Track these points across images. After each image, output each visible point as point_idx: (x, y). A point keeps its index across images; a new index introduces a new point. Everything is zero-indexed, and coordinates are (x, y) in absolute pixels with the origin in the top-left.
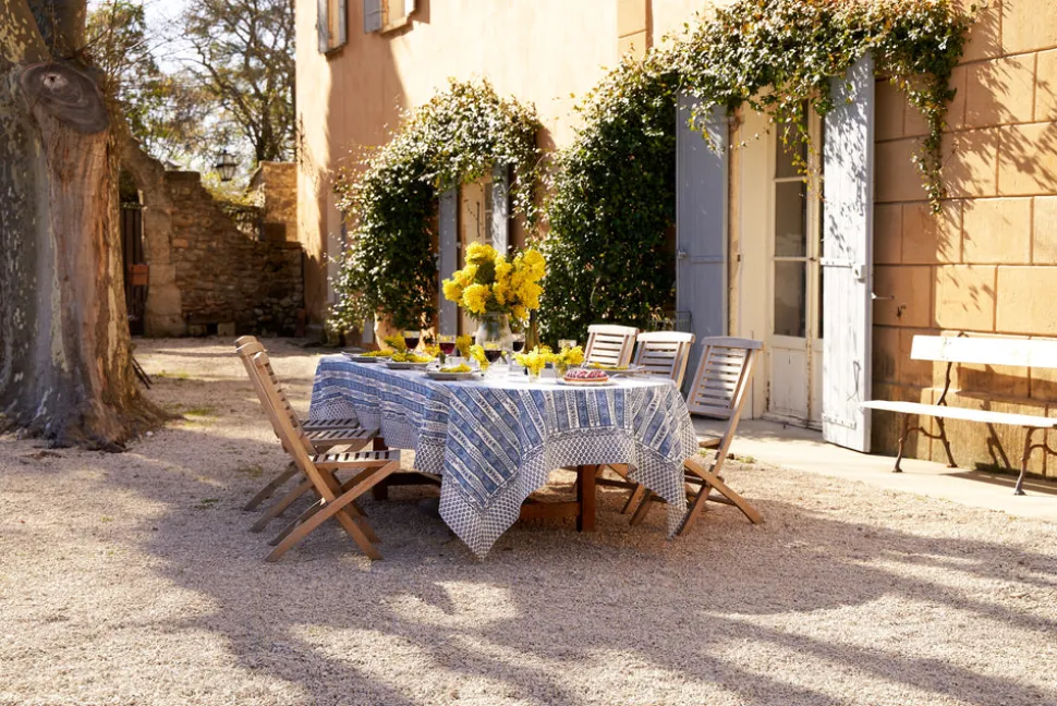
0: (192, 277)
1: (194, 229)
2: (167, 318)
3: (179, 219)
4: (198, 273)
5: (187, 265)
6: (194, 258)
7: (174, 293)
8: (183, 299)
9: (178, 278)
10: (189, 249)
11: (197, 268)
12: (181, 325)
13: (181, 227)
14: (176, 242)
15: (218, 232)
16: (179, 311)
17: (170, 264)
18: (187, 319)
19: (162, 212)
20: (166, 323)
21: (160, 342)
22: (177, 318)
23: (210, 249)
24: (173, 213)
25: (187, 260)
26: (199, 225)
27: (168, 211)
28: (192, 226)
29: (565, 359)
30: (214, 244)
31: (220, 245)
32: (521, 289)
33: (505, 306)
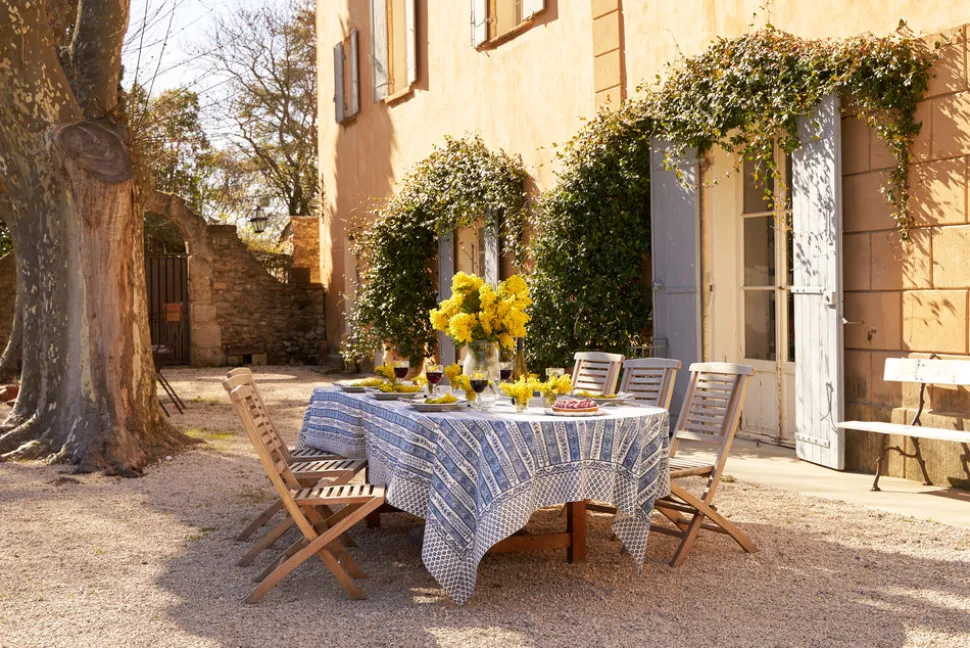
0: (231, 315)
1: (232, 274)
2: (209, 351)
3: (219, 265)
4: (235, 311)
5: (226, 305)
6: (232, 299)
7: (215, 329)
8: (223, 334)
9: (218, 316)
10: (228, 291)
11: (235, 307)
12: (221, 357)
13: (220, 272)
14: (217, 286)
15: (251, 276)
16: (219, 344)
17: (212, 304)
18: (226, 351)
19: (205, 260)
20: (209, 355)
21: (203, 371)
22: (218, 350)
23: (245, 291)
24: (214, 261)
25: (226, 300)
26: (236, 270)
27: (210, 259)
28: (230, 271)
29: (553, 388)
30: (249, 286)
31: (254, 287)
32: (508, 318)
33: (492, 335)
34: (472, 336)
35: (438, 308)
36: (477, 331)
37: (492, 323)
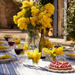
0: (9, 17)
1: (10, 8)
2: (4, 25)
3: (7, 5)
4: (10, 16)
5: (8, 15)
6: (9, 13)
7: (6, 20)
8: (7, 21)
9: (6, 17)
10: (9, 11)
11: (10, 15)
12: (7, 26)
13: (7, 7)
14: (6, 10)
15: (14, 8)
16: (6, 23)
17: (5, 14)
18: (8, 25)
19: (3, 4)
20: (4, 26)
22: (6, 25)
23: (12, 11)
24: (6, 4)
25: (8, 13)
26: (10, 7)
27: (4, 4)
28: (9, 7)
29: (54, 53)
30: (13, 10)
31: (15, 11)
32: (42, 20)
33: (36, 27)
34: (27, 27)
35: (17, 15)
36: (29, 25)
37: (36, 22)
